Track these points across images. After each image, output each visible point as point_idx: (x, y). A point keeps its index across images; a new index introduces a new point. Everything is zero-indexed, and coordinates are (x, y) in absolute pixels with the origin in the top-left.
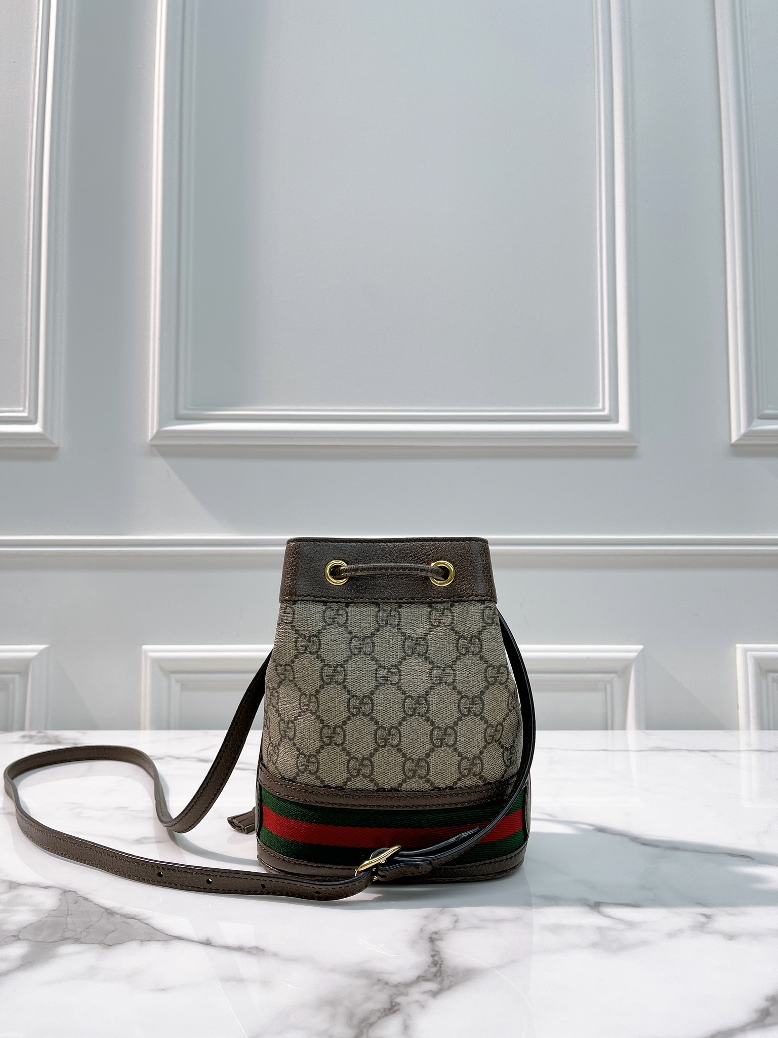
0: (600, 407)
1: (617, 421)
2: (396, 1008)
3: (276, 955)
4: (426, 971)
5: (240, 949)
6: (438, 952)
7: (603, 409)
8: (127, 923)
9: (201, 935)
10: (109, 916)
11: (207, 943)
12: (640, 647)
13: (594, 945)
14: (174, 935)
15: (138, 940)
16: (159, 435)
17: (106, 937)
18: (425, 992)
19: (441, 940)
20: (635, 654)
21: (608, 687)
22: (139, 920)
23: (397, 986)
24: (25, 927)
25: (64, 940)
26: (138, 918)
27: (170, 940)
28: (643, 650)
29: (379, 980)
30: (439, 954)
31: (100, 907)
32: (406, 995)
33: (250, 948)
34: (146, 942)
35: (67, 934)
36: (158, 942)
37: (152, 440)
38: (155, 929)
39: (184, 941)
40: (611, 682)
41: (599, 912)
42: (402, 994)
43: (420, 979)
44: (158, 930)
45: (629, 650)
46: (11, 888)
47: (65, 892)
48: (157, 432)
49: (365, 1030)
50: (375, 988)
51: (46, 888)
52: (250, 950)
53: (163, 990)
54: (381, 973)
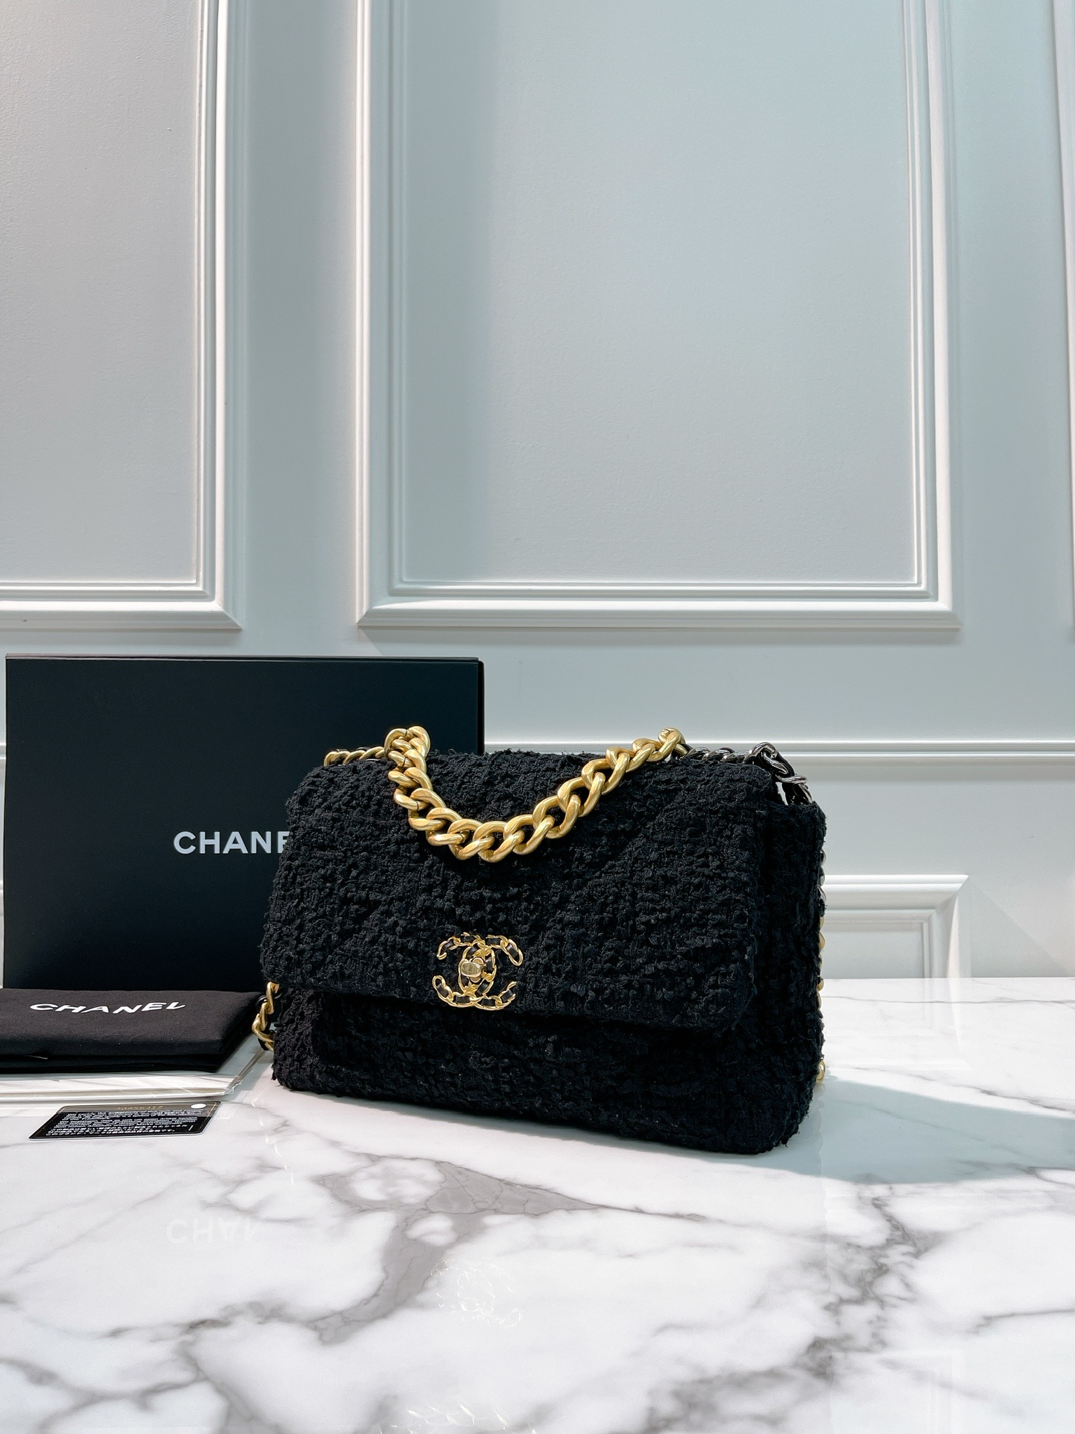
0: (916, 582)
1: (936, 598)
2: (884, 1268)
3: (721, 1221)
4: (892, 1235)
5: (677, 1216)
6: (891, 1217)
7: (919, 584)
8: (535, 1193)
9: (628, 1203)
10: (509, 1187)
11: (639, 1211)
12: (966, 877)
13: (1051, 1208)
14: (596, 1203)
15: (560, 1209)
16: (370, 614)
17: (525, 1208)
18: (904, 1254)
19: (886, 1205)
20: (961, 885)
21: (925, 925)
22: (545, 1190)
23: (871, 1248)
24: (427, 1200)
25: (482, 1211)
26: (541, 1187)
27: (596, 1208)
28: (968, 879)
29: (849, 1245)
30: (894, 1219)
31: (490, 1177)
32: (887, 1257)
33: (689, 1215)
34: (572, 1211)
35: (481, 1205)
36: (584, 1211)
37: (360, 622)
38: (572, 1199)
39: (612, 1210)
40: (929, 919)
41: (1038, 1177)
42: (881, 1256)
43: (890, 1242)
44: (575, 1200)
45: (951, 881)
46: (373, 1161)
47: (438, 1164)
48: (367, 613)
49: (868, 1289)
50: (850, 1250)
51: (413, 1159)
52: (690, 1217)
53: (630, 1256)
54: (846, 1237)
